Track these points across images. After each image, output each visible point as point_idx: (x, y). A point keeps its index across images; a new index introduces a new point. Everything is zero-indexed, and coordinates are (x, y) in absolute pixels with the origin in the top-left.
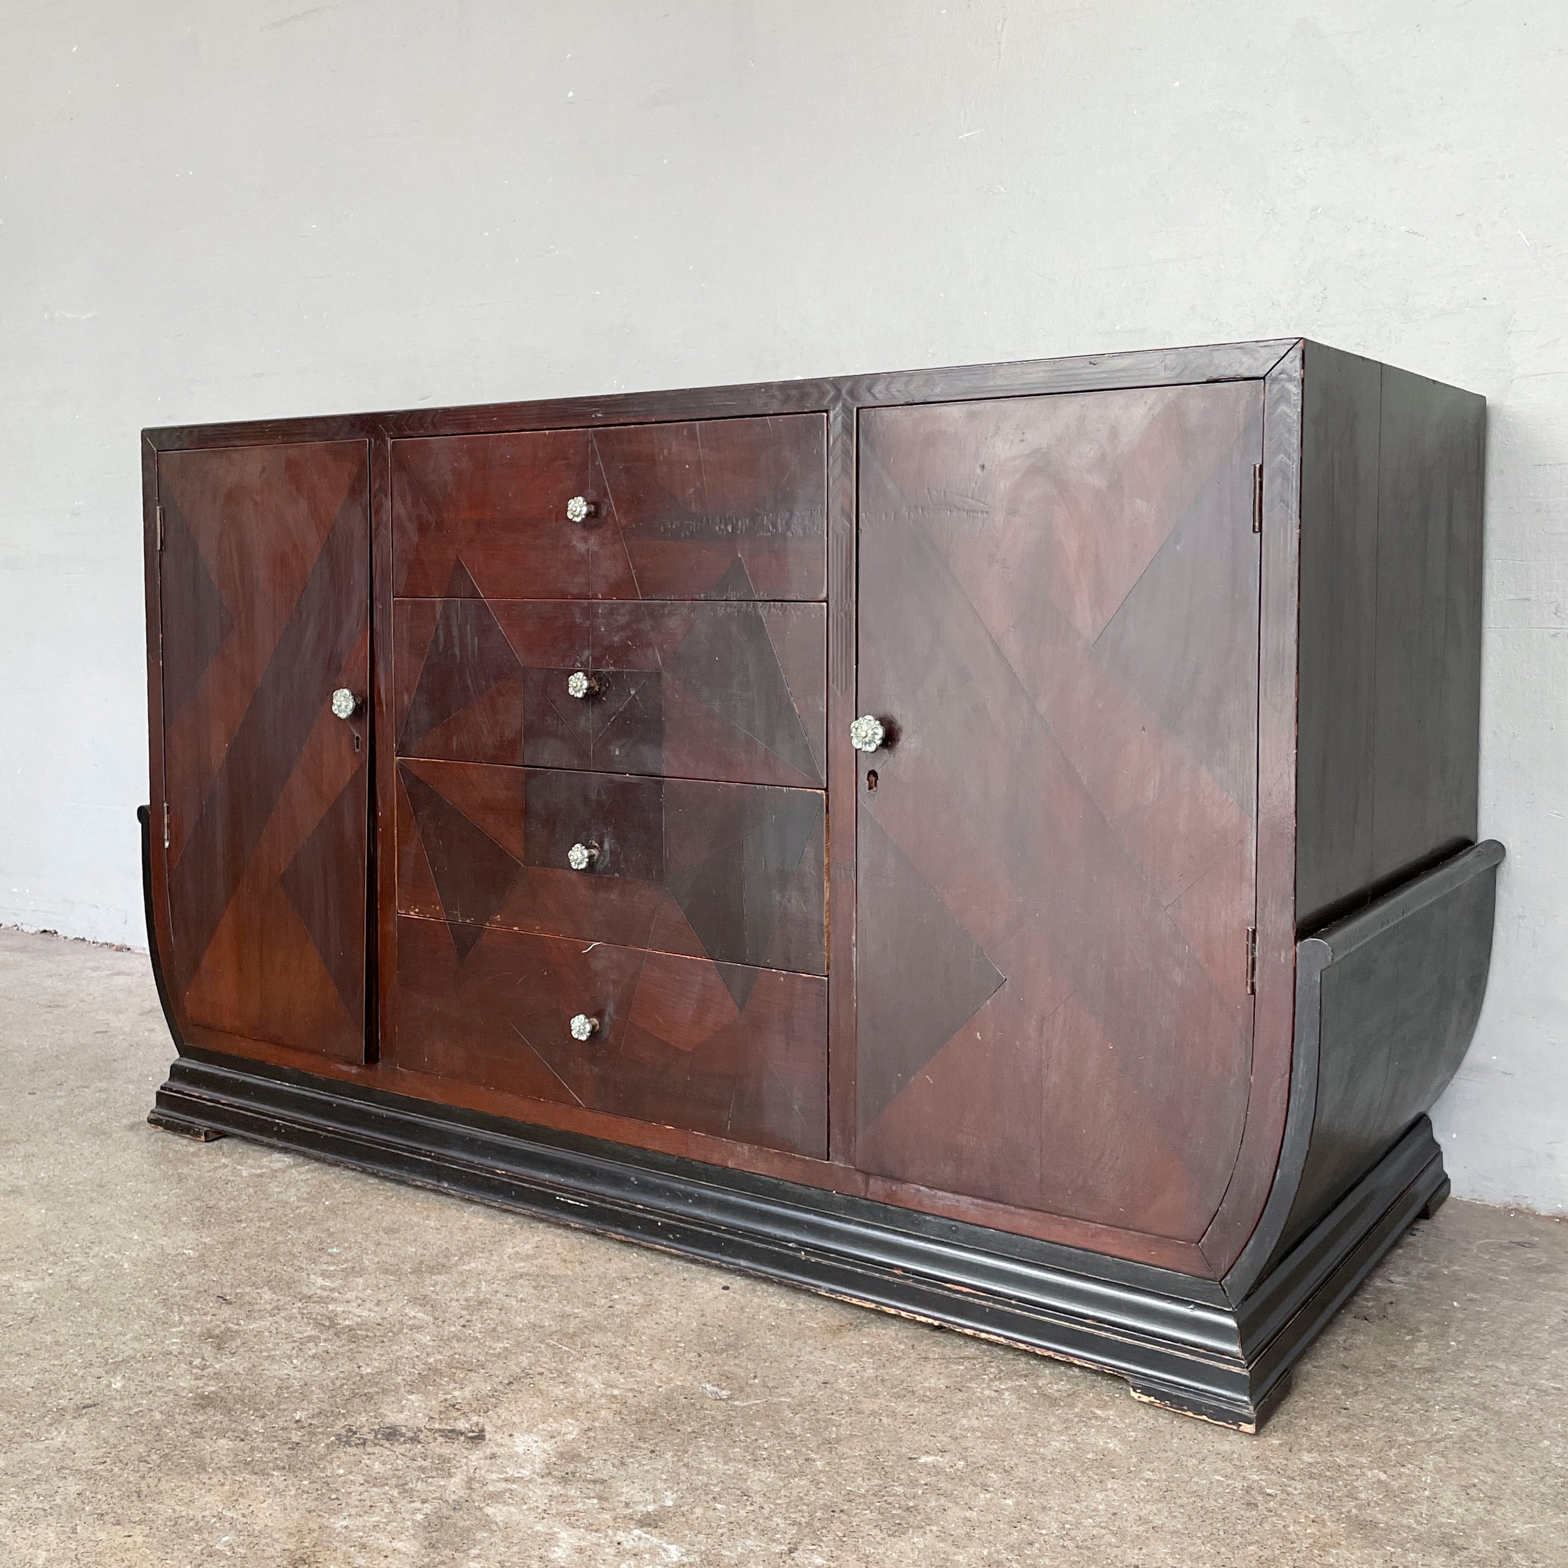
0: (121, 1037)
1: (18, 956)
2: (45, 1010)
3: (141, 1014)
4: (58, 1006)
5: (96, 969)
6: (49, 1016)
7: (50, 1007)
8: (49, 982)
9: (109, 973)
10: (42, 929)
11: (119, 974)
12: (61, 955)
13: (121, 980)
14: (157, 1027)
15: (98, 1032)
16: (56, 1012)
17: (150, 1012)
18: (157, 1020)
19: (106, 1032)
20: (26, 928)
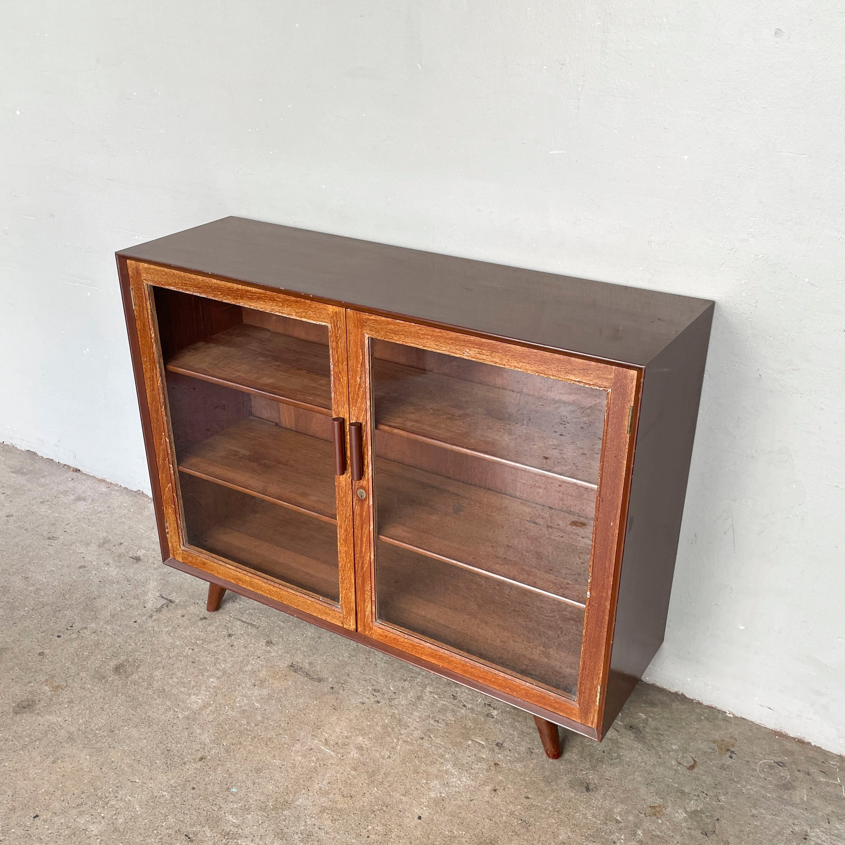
0: (94, 572)
1: (21, 480)
2: (48, 542)
3: (99, 546)
4: (53, 538)
5: (65, 493)
6: (51, 550)
7: (49, 538)
8: (44, 509)
9: (73, 497)
10: (27, 449)
11: (79, 499)
12: (43, 477)
13: (82, 506)
14: (111, 561)
15: (80, 567)
16: (53, 543)
17: (104, 543)
18: (108, 552)
19: (85, 567)
20: (18, 448)
